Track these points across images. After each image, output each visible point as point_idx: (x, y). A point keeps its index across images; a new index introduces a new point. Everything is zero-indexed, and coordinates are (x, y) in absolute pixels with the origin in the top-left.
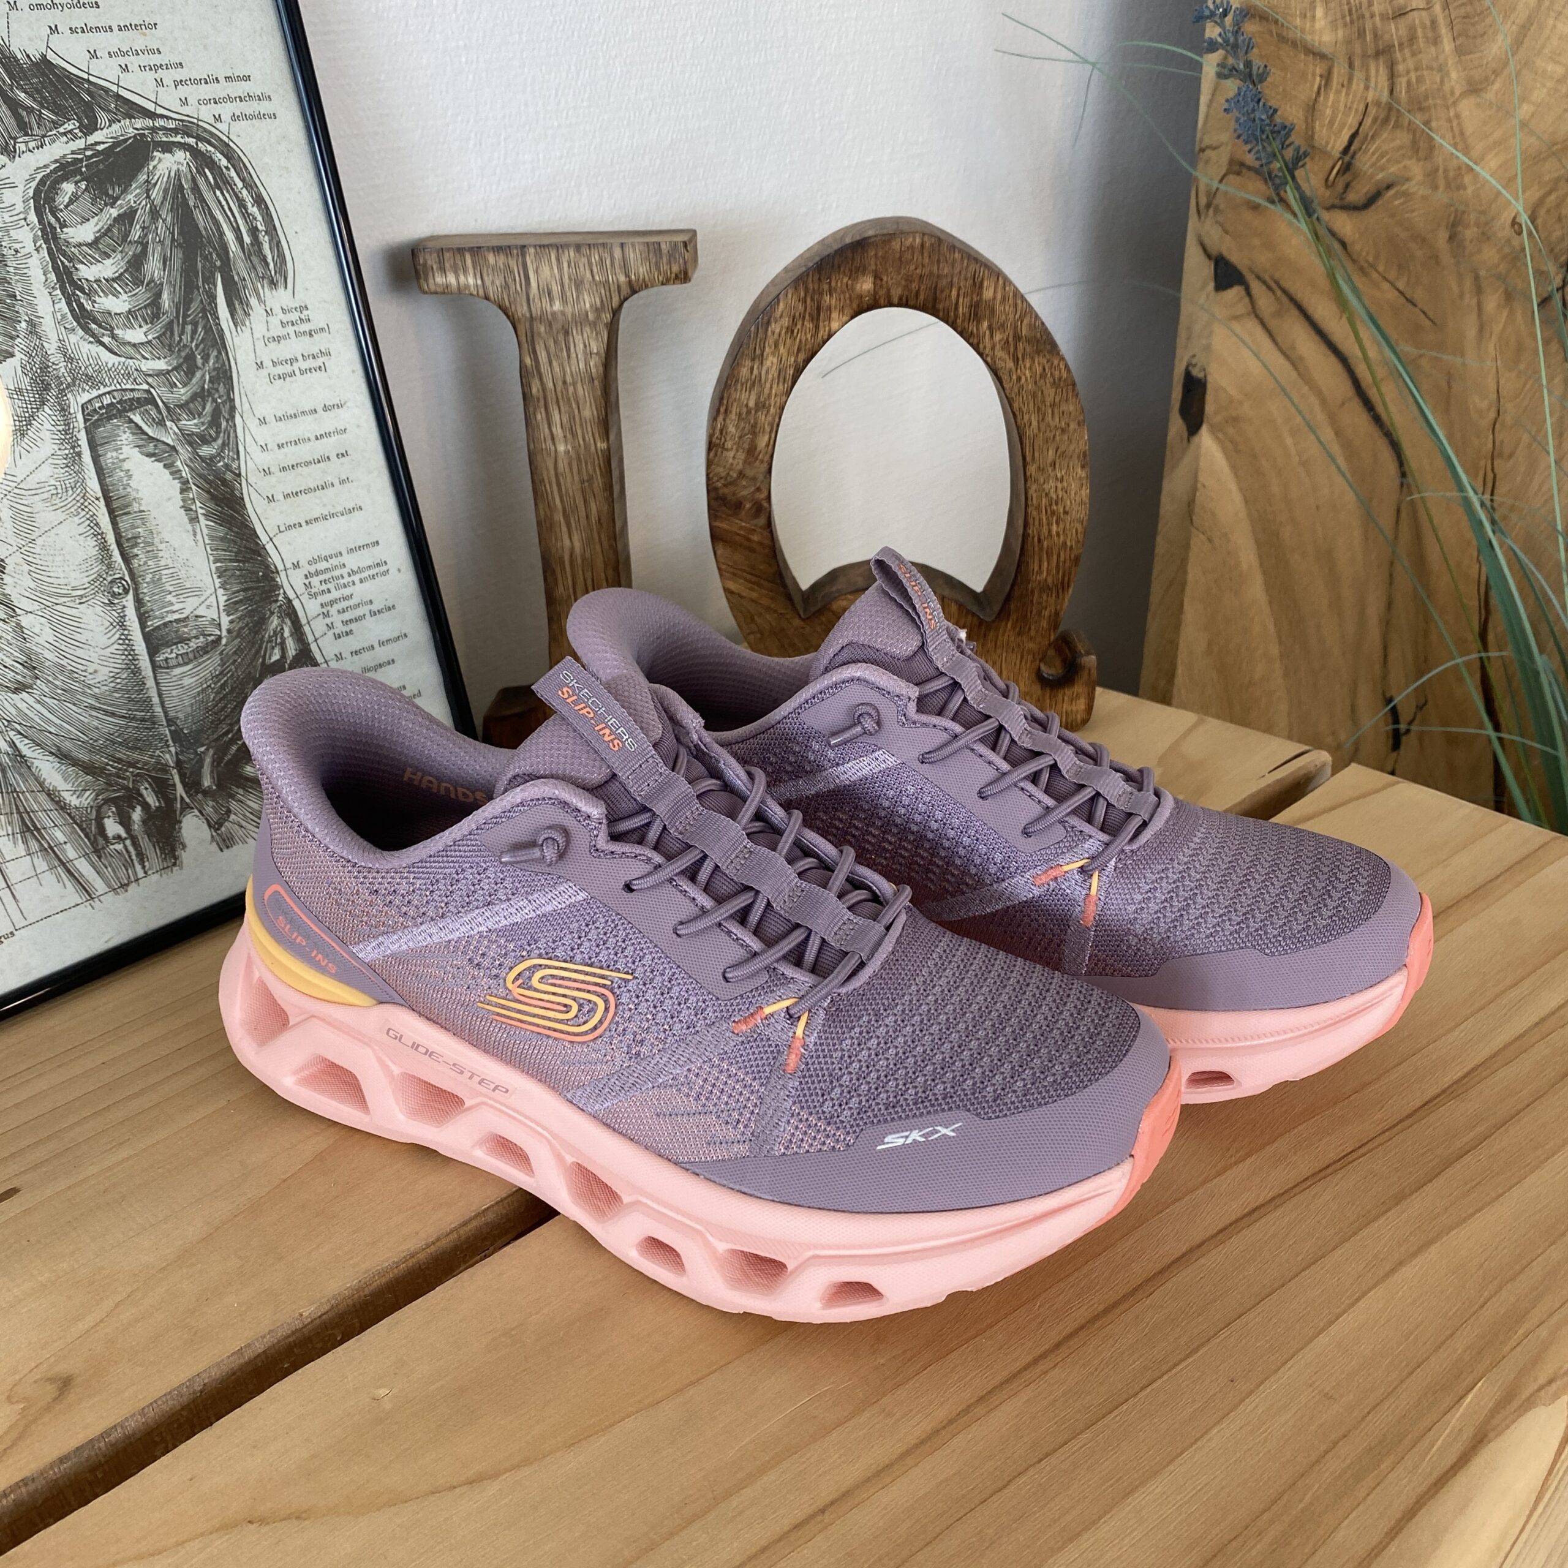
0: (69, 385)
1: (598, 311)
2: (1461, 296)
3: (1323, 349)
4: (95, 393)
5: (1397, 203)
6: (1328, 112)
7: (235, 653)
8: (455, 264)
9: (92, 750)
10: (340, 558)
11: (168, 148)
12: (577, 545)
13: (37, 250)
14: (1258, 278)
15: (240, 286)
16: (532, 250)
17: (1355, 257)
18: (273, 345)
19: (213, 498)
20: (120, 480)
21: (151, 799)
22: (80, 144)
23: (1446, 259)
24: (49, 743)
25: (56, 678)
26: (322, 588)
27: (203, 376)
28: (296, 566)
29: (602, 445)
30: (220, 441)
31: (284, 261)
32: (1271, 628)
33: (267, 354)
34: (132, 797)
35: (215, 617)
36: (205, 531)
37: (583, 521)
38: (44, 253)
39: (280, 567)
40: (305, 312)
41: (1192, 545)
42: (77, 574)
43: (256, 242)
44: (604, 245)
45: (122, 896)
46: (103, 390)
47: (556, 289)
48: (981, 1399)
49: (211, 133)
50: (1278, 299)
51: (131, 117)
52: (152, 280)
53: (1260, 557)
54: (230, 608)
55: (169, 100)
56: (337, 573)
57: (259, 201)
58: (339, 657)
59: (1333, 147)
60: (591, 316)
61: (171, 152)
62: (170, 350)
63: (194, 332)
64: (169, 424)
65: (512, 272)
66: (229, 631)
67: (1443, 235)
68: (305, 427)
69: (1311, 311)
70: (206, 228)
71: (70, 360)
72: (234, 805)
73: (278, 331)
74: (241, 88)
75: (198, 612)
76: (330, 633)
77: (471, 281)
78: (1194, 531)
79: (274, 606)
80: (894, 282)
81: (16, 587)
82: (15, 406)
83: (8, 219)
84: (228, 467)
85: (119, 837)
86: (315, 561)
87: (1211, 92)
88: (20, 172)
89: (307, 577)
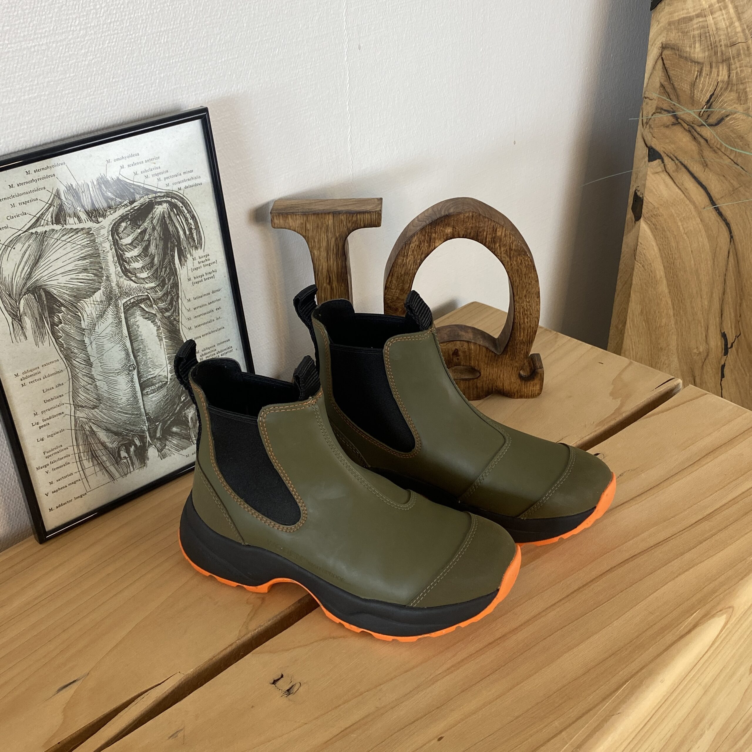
0: (119, 297)
4: (128, 299)
5: (731, 122)
7: (172, 387)
9: (119, 426)
10: (214, 348)
11: (160, 203)
13: (111, 249)
14: (668, 155)
15: (184, 251)
17: (711, 146)
18: (195, 271)
19: (169, 332)
20: (135, 329)
21: (138, 443)
22: (129, 208)
24: (103, 425)
25: (107, 403)
27: (168, 287)
30: (172, 310)
31: (201, 239)
33: (191, 276)
34: (132, 443)
35: (166, 375)
36: (165, 343)
38: (114, 250)
40: (208, 257)
42: (118, 365)
43: (191, 233)
45: (125, 478)
46: (131, 297)
49: (177, 195)
50: (676, 164)
51: (147, 195)
52: (151, 254)
54: (172, 371)
55: (162, 185)
56: (213, 353)
57: (193, 217)
61: (161, 205)
62: (156, 278)
63: (165, 271)
66: (171, 379)
68: (205, 300)
70: (172, 231)
71: (120, 287)
72: (168, 443)
73: (197, 266)
74: (189, 176)
75: (160, 374)
80: (460, 229)
81: (96, 372)
82: (100, 307)
83: (102, 240)
84: (175, 319)
85: (125, 458)
86: (205, 350)
87: (650, 74)
88: (107, 222)
89: (201, 356)
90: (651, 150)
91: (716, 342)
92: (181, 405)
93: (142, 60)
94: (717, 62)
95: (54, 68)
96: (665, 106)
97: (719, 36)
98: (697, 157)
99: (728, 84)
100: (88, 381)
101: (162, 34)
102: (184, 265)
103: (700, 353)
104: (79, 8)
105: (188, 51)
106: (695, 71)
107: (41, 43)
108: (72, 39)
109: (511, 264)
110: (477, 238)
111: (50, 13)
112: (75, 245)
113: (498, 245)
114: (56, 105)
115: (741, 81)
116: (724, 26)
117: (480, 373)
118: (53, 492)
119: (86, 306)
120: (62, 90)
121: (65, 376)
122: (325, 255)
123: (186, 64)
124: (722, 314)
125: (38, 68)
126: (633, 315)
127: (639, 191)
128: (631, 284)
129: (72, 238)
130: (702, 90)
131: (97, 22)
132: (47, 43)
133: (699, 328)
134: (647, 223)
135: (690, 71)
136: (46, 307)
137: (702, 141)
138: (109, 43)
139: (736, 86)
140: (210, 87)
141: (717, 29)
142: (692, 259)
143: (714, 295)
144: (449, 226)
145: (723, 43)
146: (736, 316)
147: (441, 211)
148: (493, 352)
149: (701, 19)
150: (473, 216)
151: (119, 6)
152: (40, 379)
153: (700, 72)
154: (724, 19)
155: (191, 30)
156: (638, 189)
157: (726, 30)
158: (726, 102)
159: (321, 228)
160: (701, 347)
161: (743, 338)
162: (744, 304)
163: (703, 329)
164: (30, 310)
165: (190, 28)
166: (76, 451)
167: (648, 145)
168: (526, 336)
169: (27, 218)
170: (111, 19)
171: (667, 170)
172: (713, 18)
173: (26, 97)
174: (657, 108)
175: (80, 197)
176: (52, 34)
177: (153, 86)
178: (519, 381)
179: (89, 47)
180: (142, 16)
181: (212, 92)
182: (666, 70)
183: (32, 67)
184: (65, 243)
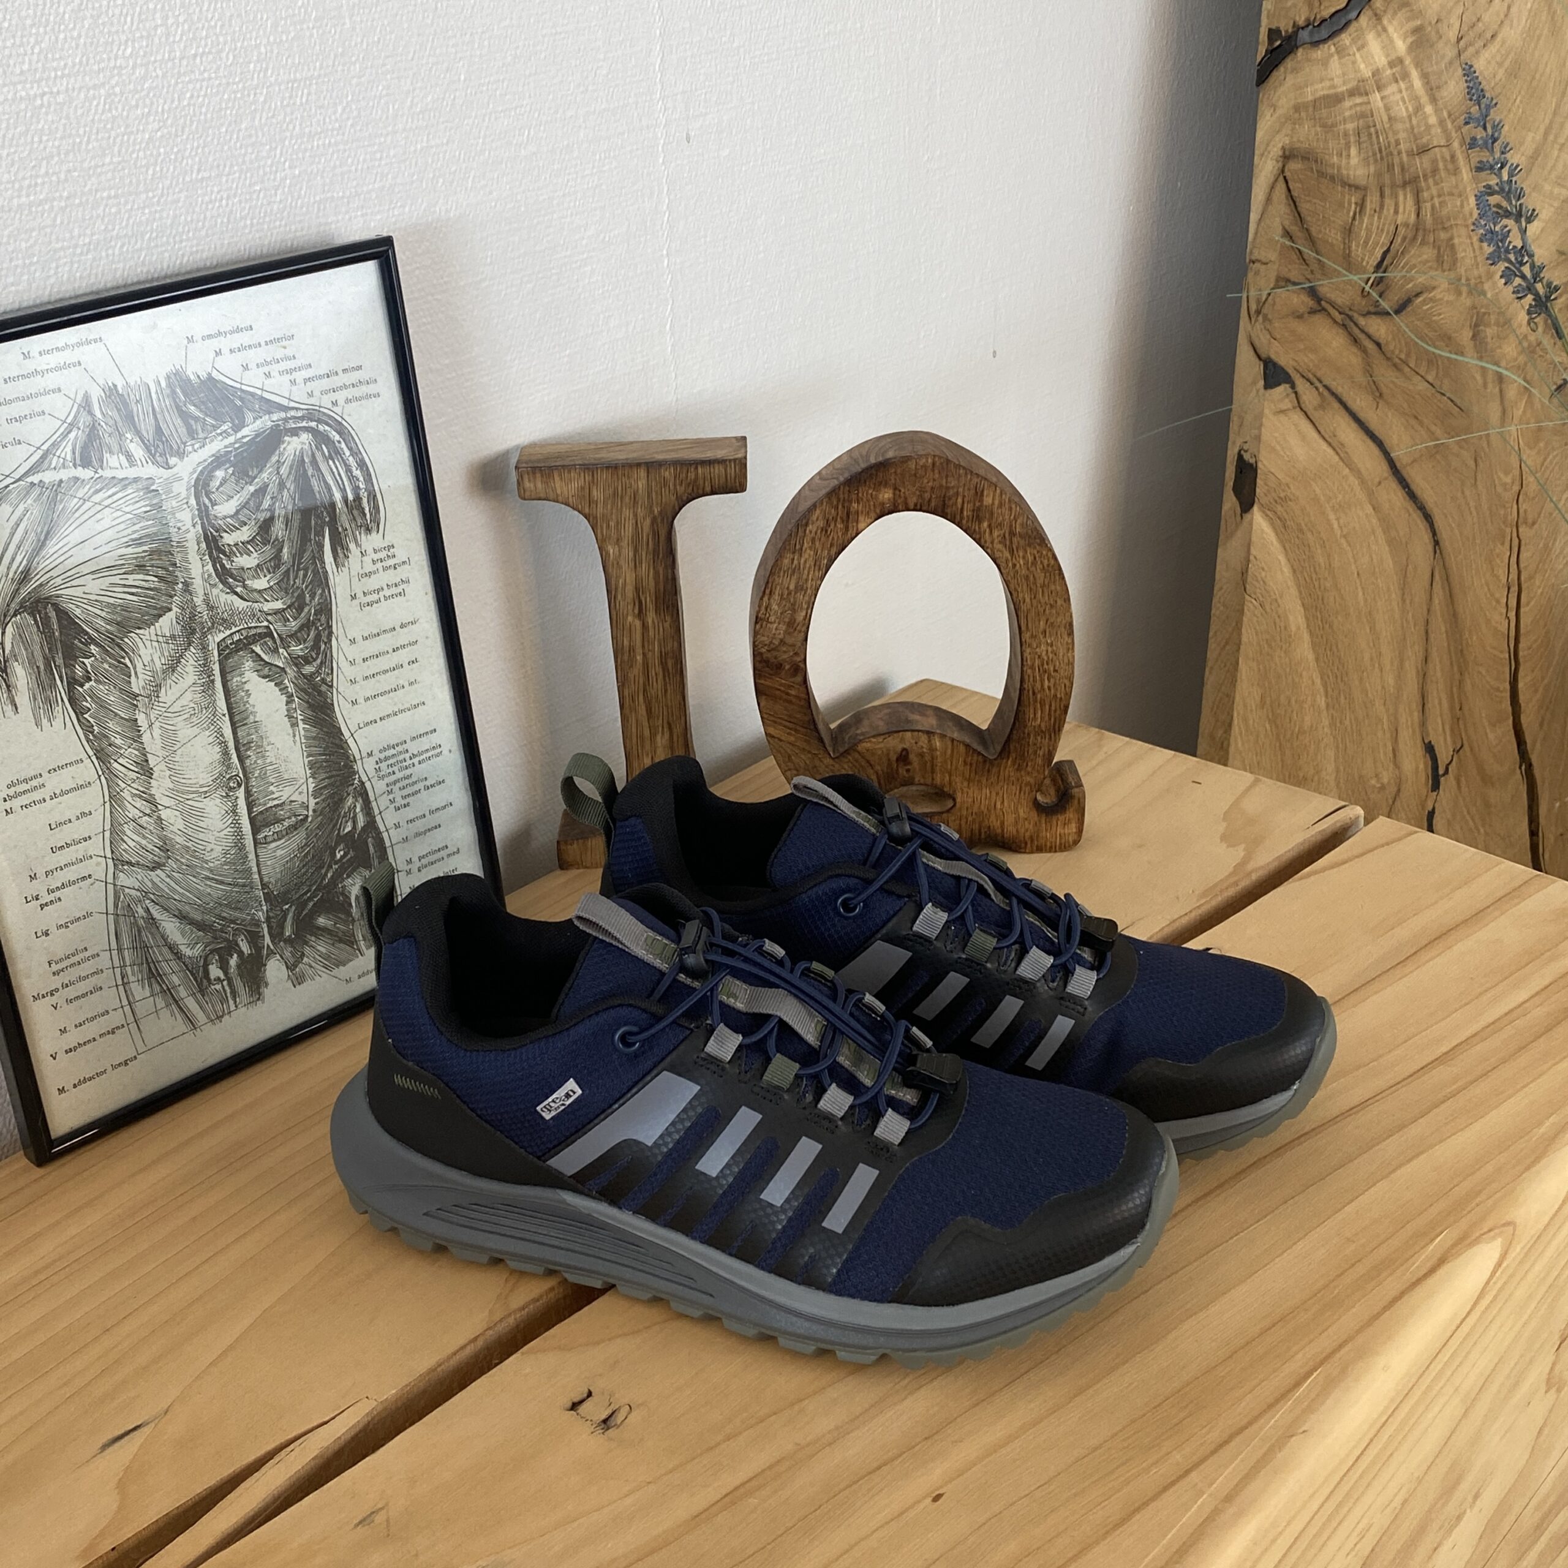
0: (209, 629)
4: (228, 632)
6: (1363, 233)
7: (318, 828)
9: (205, 911)
10: (405, 746)
11: (295, 432)
13: (194, 526)
15: (343, 535)
18: (365, 580)
19: (311, 706)
20: (242, 698)
21: (245, 948)
22: (232, 439)
24: (173, 907)
25: (183, 857)
26: (388, 771)
28: (370, 755)
30: (319, 661)
31: (378, 512)
33: (358, 589)
34: (232, 947)
35: (305, 800)
36: (302, 733)
38: (199, 527)
39: (358, 757)
40: (392, 550)
42: (204, 775)
43: (358, 498)
45: (218, 1025)
46: (234, 629)
49: (329, 416)
51: (270, 413)
52: (277, 539)
54: (316, 793)
55: (299, 395)
56: (401, 757)
57: (362, 465)
58: (397, 826)
61: (297, 435)
62: (286, 592)
63: (305, 576)
64: (281, 650)
66: (314, 811)
68: (385, 643)
70: (319, 492)
71: (211, 608)
72: (307, 950)
73: (369, 567)
74: (354, 377)
75: (292, 798)
76: (392, 807)
79: (351, 788)
80: (910, 492)
81: (160, 787)
82: (170, 649)
83: (174, 504)
84: (323, 681)
85: (219, 979)
86: (385, 749)
87: (1260, 211)
88: (186, 468)
89: (377, 763)
90: (1270, 365)
91: (1414, 763)
92: (335, 867)
93: (257, 137)
94: (1393, 186)
95: (81, 143)
96: (1294, 275)
97: (1395, 133)
98: (1361, 378)
99: (1417, 230)
100: (143, 808)
101: (298, 87)
102: (344, 565)
103: (1383, 788)
104: (132, 23)
105: (350, 123)
106: (1350, 204)
107: (55, 90)
108: (117, 84)
109: (1014, 565)
110: (943, 511)
111: (74, 28)
112: (120, 513)
113: (985, 524)
114: (84, 220)
115: (1442, 223)
116: (1405, 114)
117: (954, 800)
118: (67, 1052)
119: (141, 645)
120: (97, 191)
121: (94, 797)
122: (631, 554)
123: (345, 151)
124: (1424, 705)
125: (48, 140)
126: (1245, 706)
127: (1246, 451)
128: (1239, 645)
129: (115, 498)
130: (1366, 242)
131: (170, 52)
132: (67, 90)
133: (1380, 734)
134: (1267, 515)
135: (1341, 205)
136: (59, 646)
137: (1370, 346)
138: (192, 96)
139: (1431, 235)
140: (391, 202)
141: (1390, 119)
142: (1360, 589)
143: (1407, 664)
144: (886, 485)
145: (1403, 147)
146: (1452, 708)
147: (868, 456)
148: (979, 753)
149: (1358, 100)
150: (934, 464)
151: (213, 23)
152: (45, 801)
153: (1362, 205)
154: (1403, 99)
155: (354, 81)
156: (1245, 448)
157: (1407, 120)
158: (1414, 266)
159: (622, 497)
160: (1385, 773)
161: (1468, 754)
162: (1469, 682)
163: (1388, 735)
164: (26, 649)
165: (353, 77)
166: (117, 963)
167: (1263, 356)
168: (1047, 718)
169: (22, 452)
170: (198, 47)
171: (1303, 406)
172: (1382, 98)
173: (24, 199)
174: (1278, 279)
175: (132, 411)
176: (78, 71)
177: (279, 192)
178: (1034, 815)
179: (152, 103)
180: (257, 46)
181: (396, 213)
182: (1294, 203)
183: (36, 139)
184: (99, 508)
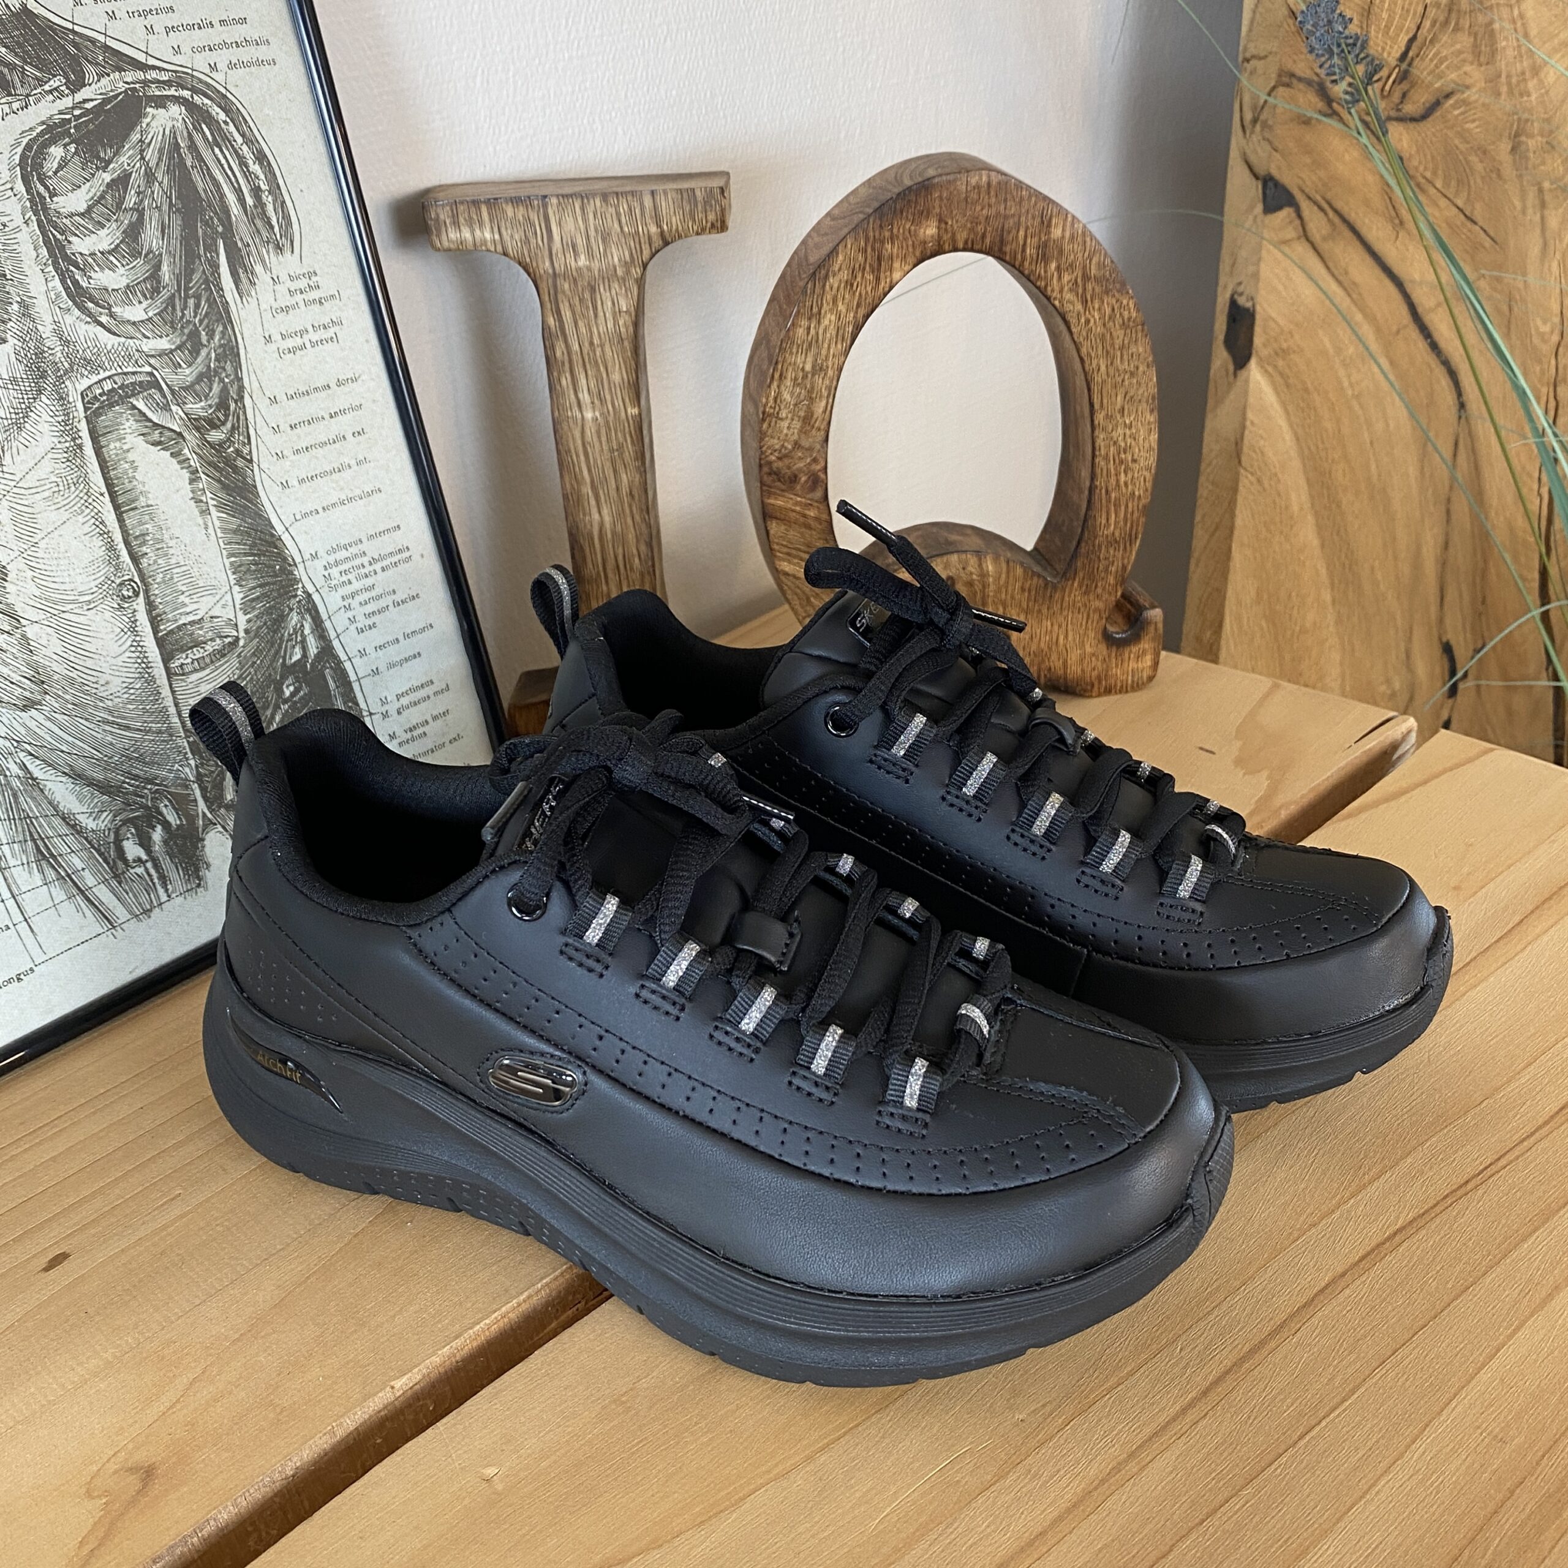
0: (66, 372)
1: (626, 265)
2: (1524, 212)
3: (1378, 271)
4: (95, 378)
5: (1456, 112)
6: (1385, 15)
8: (471, 218)
10: (360, 546)
11: (161, 102)
12: (607, 519)
14: (1309, 198)
15: (244, 252)
16: (554, 201)
17: (1411, 173)
18: (281, 317)
19: (225, 487)
20: (125, 472)
21: (172, 818)
22: (68, 102)
23: (1508, 171)
25: (66, 692)
26: (342, 579)
27: (208, 354)
29: (633, 411)
30: (229, 425)
31: (289, 223)
32: (1323, 571)
33: (274, 327)
34: (152, 817)
35: (232, 617)
36: (217, 523)
37: (613, 493)
38: (34, 226)
39: (298, 559)
40: (314, 279)
41: (1241, 488)
43: (260, 203)
44: (633, 193)
45: (146, 922)
46: (103, 375)
47: (580, 242)
48: (1132, 1455)
50: (1329, 220)
51: (120, 70)
52: (150, 251)
53: (1312, 497)
55: (161, 49)
56: (358, 562)
58: (362, 653)
59: (1389, 54)
60: (620, 272)
61: (165, 107)
63: (197, 306)
64: (174, 408)
65: (532, 225)
66: (247, 631)
67: (1505, 146)
68: (319, 404)
69: (1364, 231)
71: (66, 343)
73: (286, 300)
74: (237, 33)
75: (211, 613)
76: (353, 628)
77: (488, 235)
78: (1242, 471)
80: (959, 225)
86: (334, 550)
89: (326, 568)
98: (1377, 200)
127: (1241, 294)
134: (1266, 369)
156: (1240, 289)
174: (1280, 76)
